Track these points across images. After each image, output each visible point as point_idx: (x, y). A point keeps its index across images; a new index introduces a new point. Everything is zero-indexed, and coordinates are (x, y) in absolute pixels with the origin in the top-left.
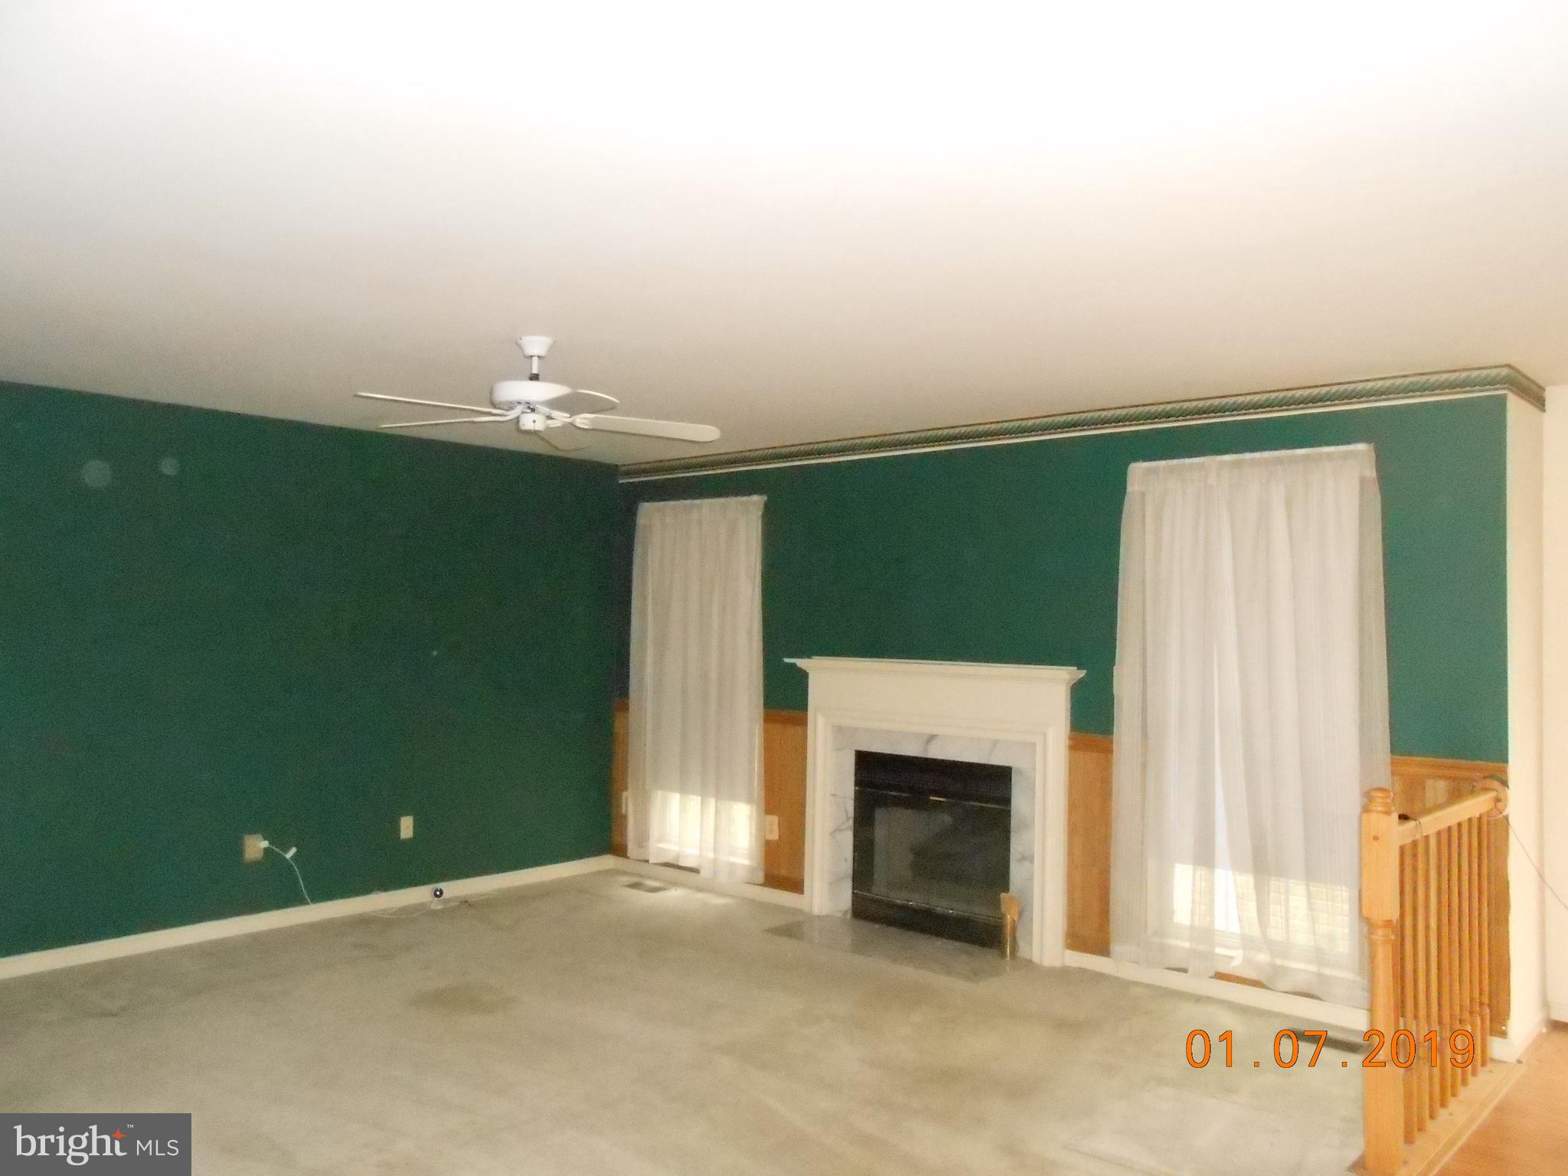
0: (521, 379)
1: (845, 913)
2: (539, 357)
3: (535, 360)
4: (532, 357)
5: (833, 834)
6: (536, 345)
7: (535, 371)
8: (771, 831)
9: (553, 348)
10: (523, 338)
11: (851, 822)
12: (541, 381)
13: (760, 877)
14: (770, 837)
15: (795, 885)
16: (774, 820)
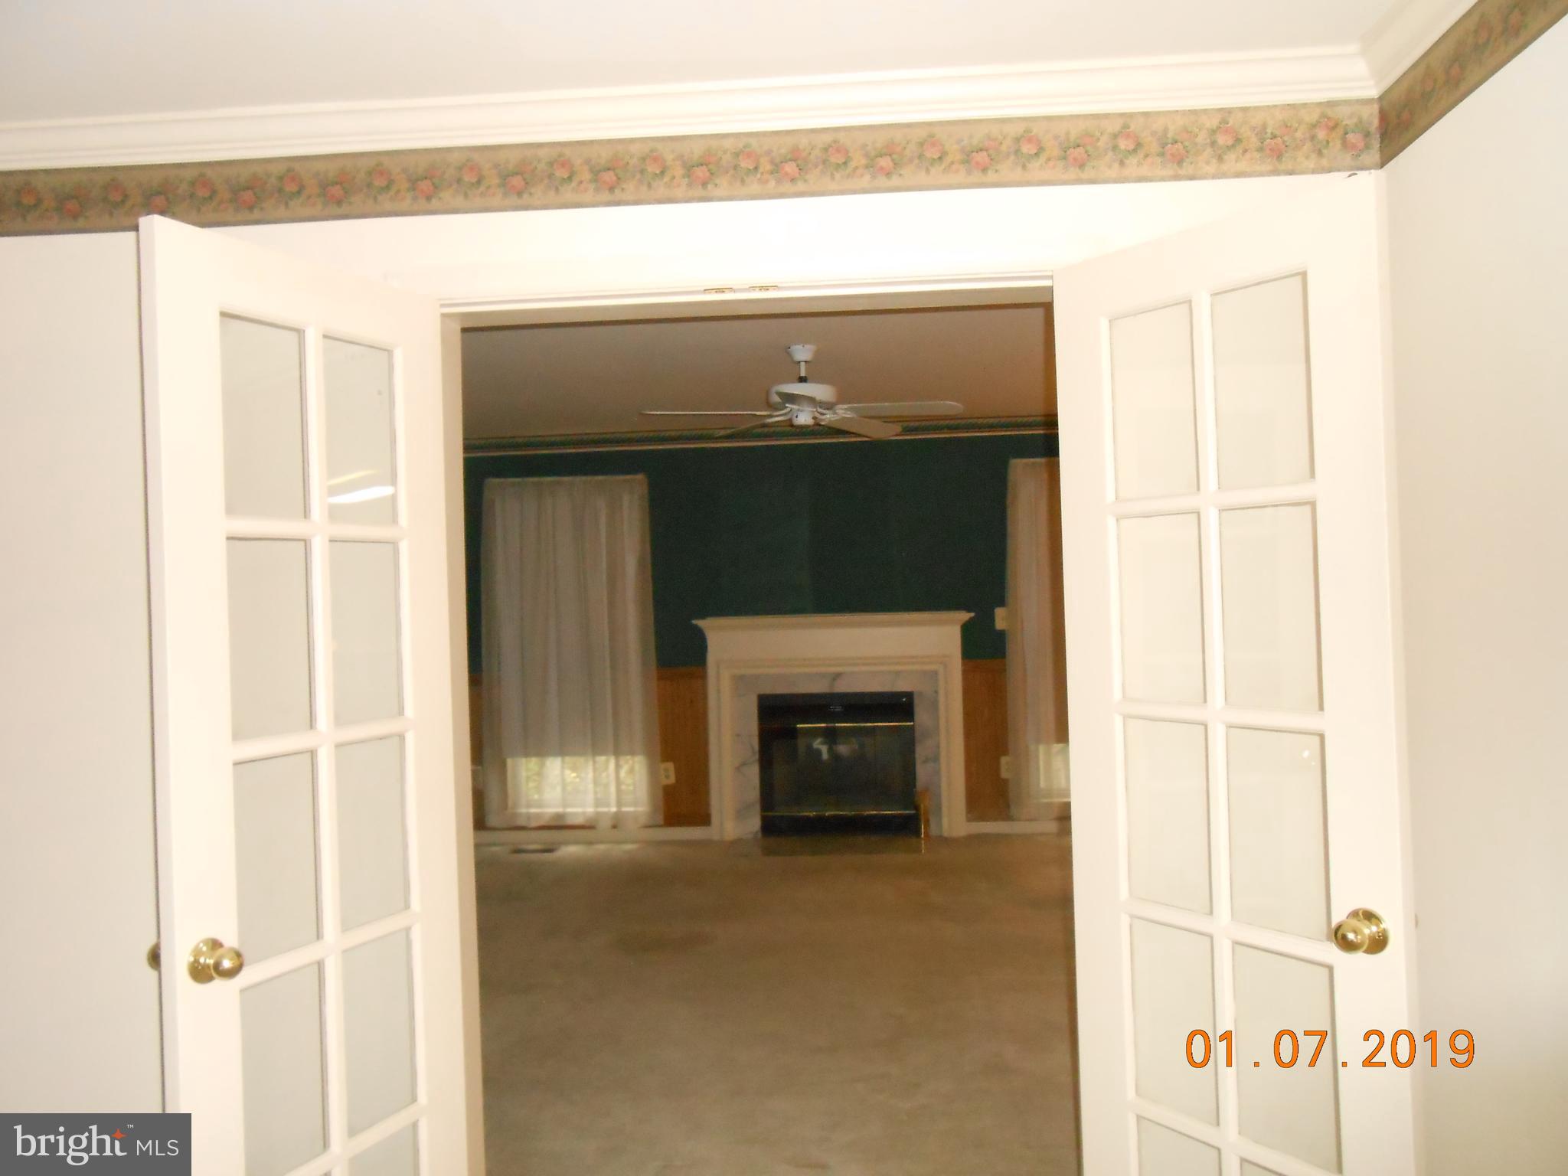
0: (793, 382)
1: (757, 832)
2: (806, 362)
3: (803, 364)
4: (799, 362)
5: (738, 769)
6: (802, 353)
7: (803, 374)
8: (667, 777)
9: (817, 354)
10: (792, 348)
11: (757, 757)
12: (810, 382)
13: (660, 819)
14: (665, 782)
15: (702, 818)
16: (670, 766)
